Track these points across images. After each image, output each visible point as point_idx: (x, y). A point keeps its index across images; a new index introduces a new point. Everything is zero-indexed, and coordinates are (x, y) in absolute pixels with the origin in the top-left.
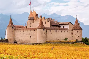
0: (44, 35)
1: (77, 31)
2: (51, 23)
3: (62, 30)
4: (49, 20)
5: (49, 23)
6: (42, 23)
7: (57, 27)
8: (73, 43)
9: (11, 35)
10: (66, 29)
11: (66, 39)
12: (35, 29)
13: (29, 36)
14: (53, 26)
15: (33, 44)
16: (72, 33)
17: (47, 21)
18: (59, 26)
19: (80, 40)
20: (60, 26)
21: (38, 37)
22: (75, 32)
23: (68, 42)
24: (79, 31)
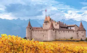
0: (54, 34)
1: (81, 32)
2: (60, 25)
3: (69, 31)
5: (59, 25)
7: (65, 29)
8: (78, 41)
9: (29, 34)
10: (73, 31)
11: (72, 38)
12: (47, 30)
13: (43, 35)
14: (62, 27)
15: (44, 41)
16: (77, 34)
17: (57, 24)
18: (67, 28)
19: (83, 39)
20: (68, 28)
21: (49, 36)
22: (80, 32)
23: (74, 41)
24: (83, 32)
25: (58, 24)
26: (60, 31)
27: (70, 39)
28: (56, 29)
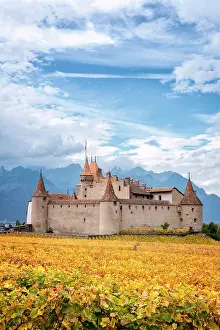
0: (116, 216)
1: (190, 208)
2: (131, 189)
3: (156, 205)
4: (127, 181)
5: (127, 189)
6: (110, 188)
7: (145, 199)
8: (183, 235)
9: (41, 214)
10: (166, 204)
11: (165, 226)
12: (95, 203)
13: (82, 218)
14: (136, 195)
15: (91, 237)
16: (179, 213)
17: (122, 186)
18: (150, 196)
19: (197, 227)
20: (152, 197)
21: (102, 220)
22: (186, 209)
23: (171, 234)
24: (196, 208)
25: (125, 185)
26: (133, 207)
27: (161, 229)
28: (122, 201)
